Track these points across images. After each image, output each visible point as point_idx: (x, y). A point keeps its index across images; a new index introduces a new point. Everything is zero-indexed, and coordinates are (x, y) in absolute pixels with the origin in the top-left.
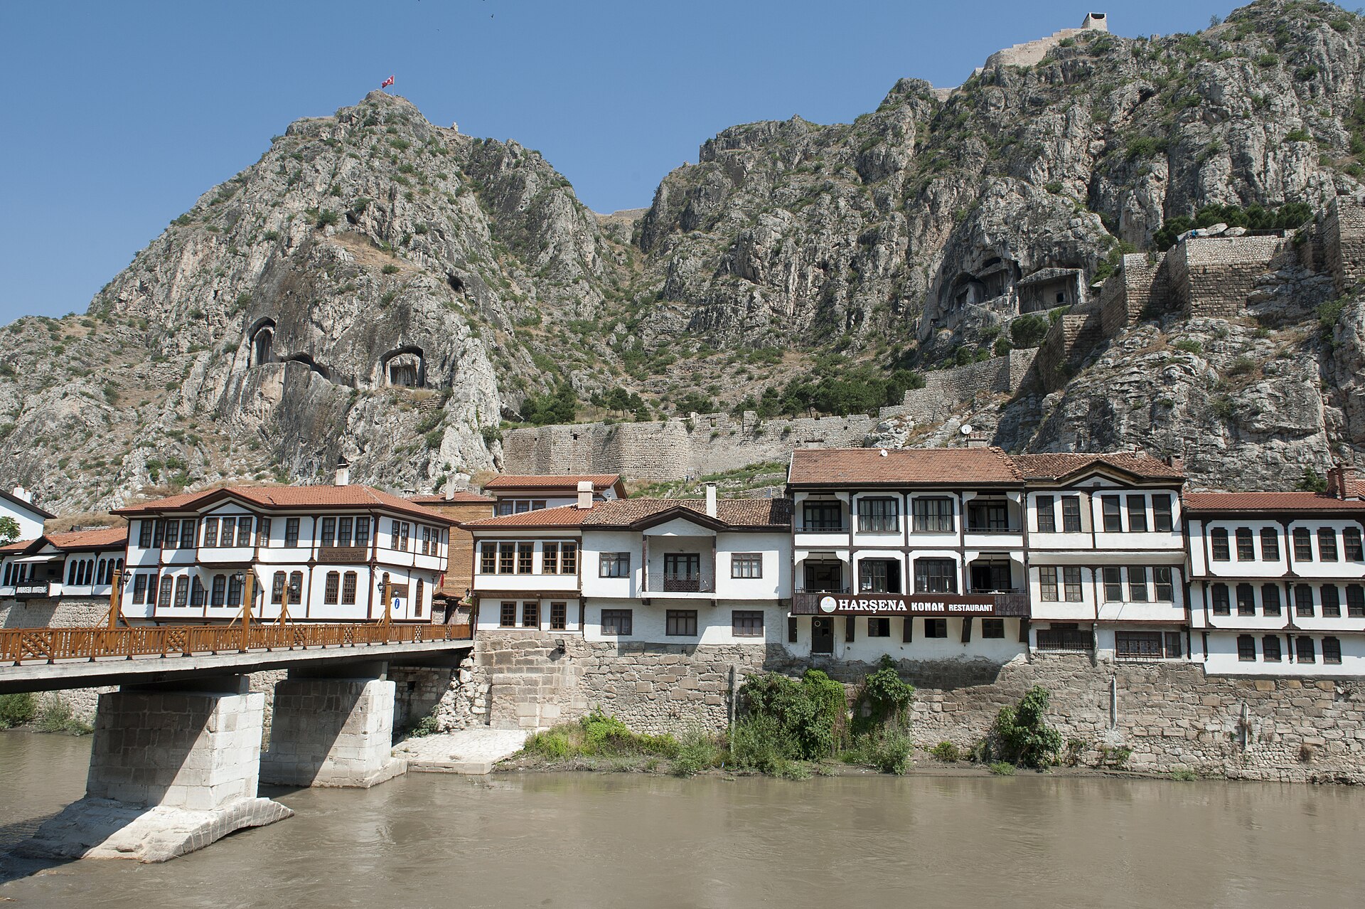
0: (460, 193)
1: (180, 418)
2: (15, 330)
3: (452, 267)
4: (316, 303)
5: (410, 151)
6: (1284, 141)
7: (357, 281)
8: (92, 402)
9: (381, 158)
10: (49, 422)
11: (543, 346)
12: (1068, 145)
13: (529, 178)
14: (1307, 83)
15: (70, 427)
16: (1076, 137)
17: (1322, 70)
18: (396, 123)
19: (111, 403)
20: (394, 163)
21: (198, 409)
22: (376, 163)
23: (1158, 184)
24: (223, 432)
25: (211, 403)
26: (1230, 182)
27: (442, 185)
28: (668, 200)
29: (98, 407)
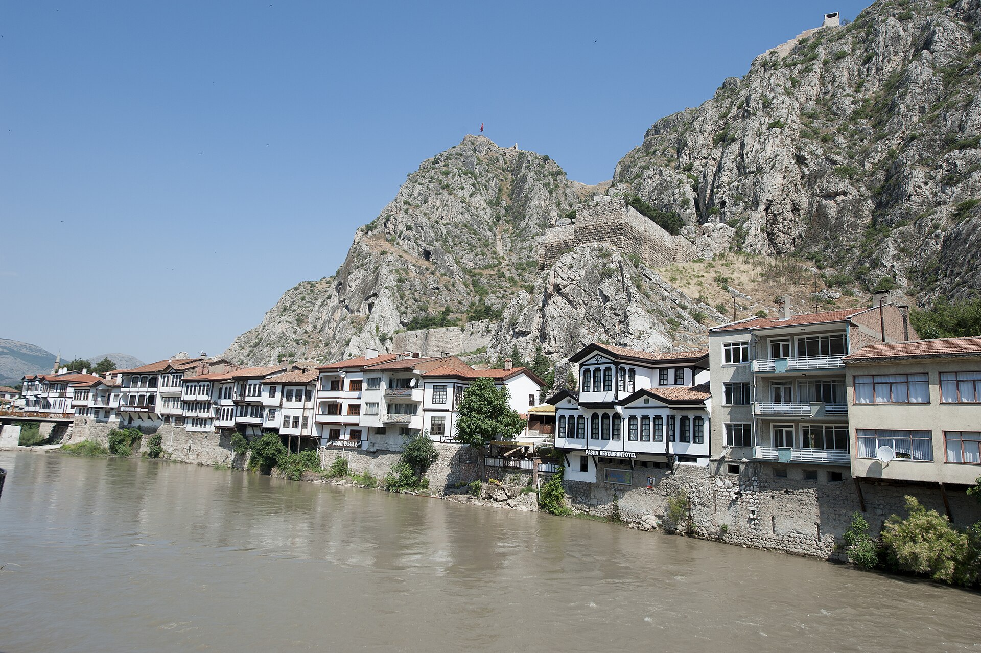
0: (471, 195)
1: (306, 332)
2: (296, 289)
3: (425, 245)
4: (349, 274)
5: (450, 176)
6: (768, 129)
7: (366, 261)
8: (291, 325)
9: (434, 183)
10: (272, 336)
11: (486, 281)
12: (701, 137)
13: (529, 176)
14: (866, 66)
15: (281, 337)
16: (705, 131)
17: (877, 54)
18: (451, 159)
19: (298, 325)
20: (440, 184)
21: (315, 327)
22: (431, 186)
23: (713, 163)
24: (321, 338)
25: (319, 326)
26: (735, 160)
27: (460, 193)
28: (620, 173)
29: (292, 327)
